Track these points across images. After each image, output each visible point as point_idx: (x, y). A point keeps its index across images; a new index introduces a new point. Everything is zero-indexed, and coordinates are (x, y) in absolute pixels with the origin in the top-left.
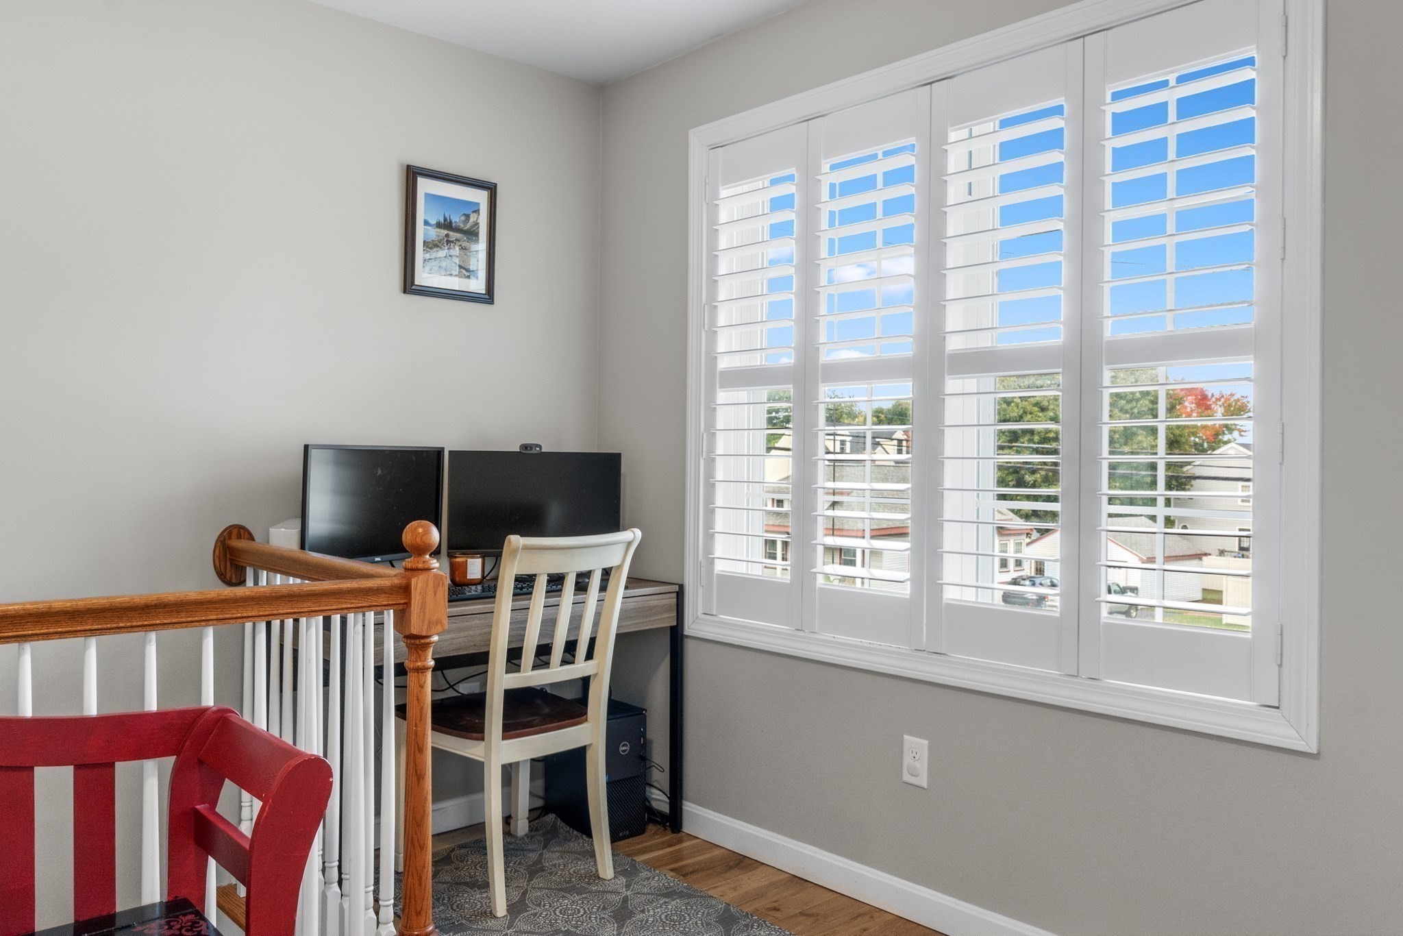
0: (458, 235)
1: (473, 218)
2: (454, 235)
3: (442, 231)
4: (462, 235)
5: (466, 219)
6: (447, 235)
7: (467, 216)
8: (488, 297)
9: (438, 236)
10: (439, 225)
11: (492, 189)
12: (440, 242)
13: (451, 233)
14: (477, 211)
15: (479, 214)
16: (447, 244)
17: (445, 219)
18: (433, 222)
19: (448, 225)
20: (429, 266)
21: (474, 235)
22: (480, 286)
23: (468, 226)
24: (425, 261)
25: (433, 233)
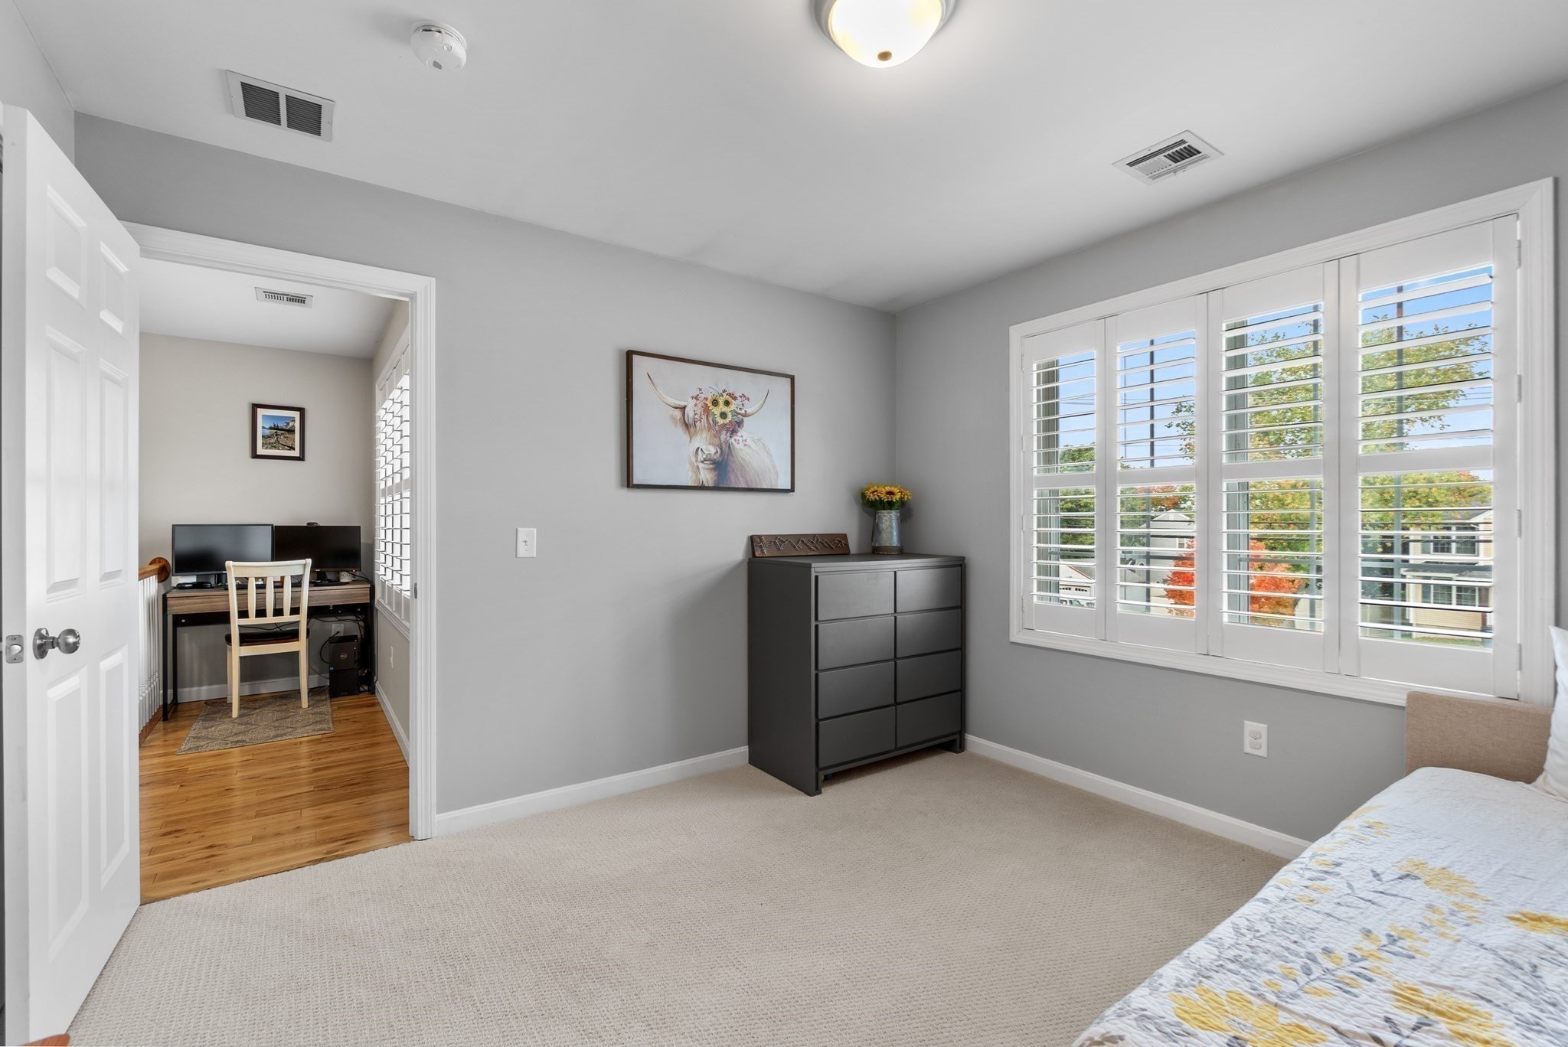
0: (283, 432)
1: (291, 424)
2: (279, 432)
3: (272, 431)
6: (275, 432)
7: (288, 424)
8: (301, 458)
9: (271, 433)
10: (271, 428)
11: (302, 411)
12: (270, 435)
13: (277, 431)
14: (294, 421)
16: (276, 436)
17: (274, 426)
18: (268, 427)
19: (277, 428)
20: (266, 446)
21: (292, 431)
22: (296, 453)
23: (288, 427)
24: (263, 444)
25: (268, 432)
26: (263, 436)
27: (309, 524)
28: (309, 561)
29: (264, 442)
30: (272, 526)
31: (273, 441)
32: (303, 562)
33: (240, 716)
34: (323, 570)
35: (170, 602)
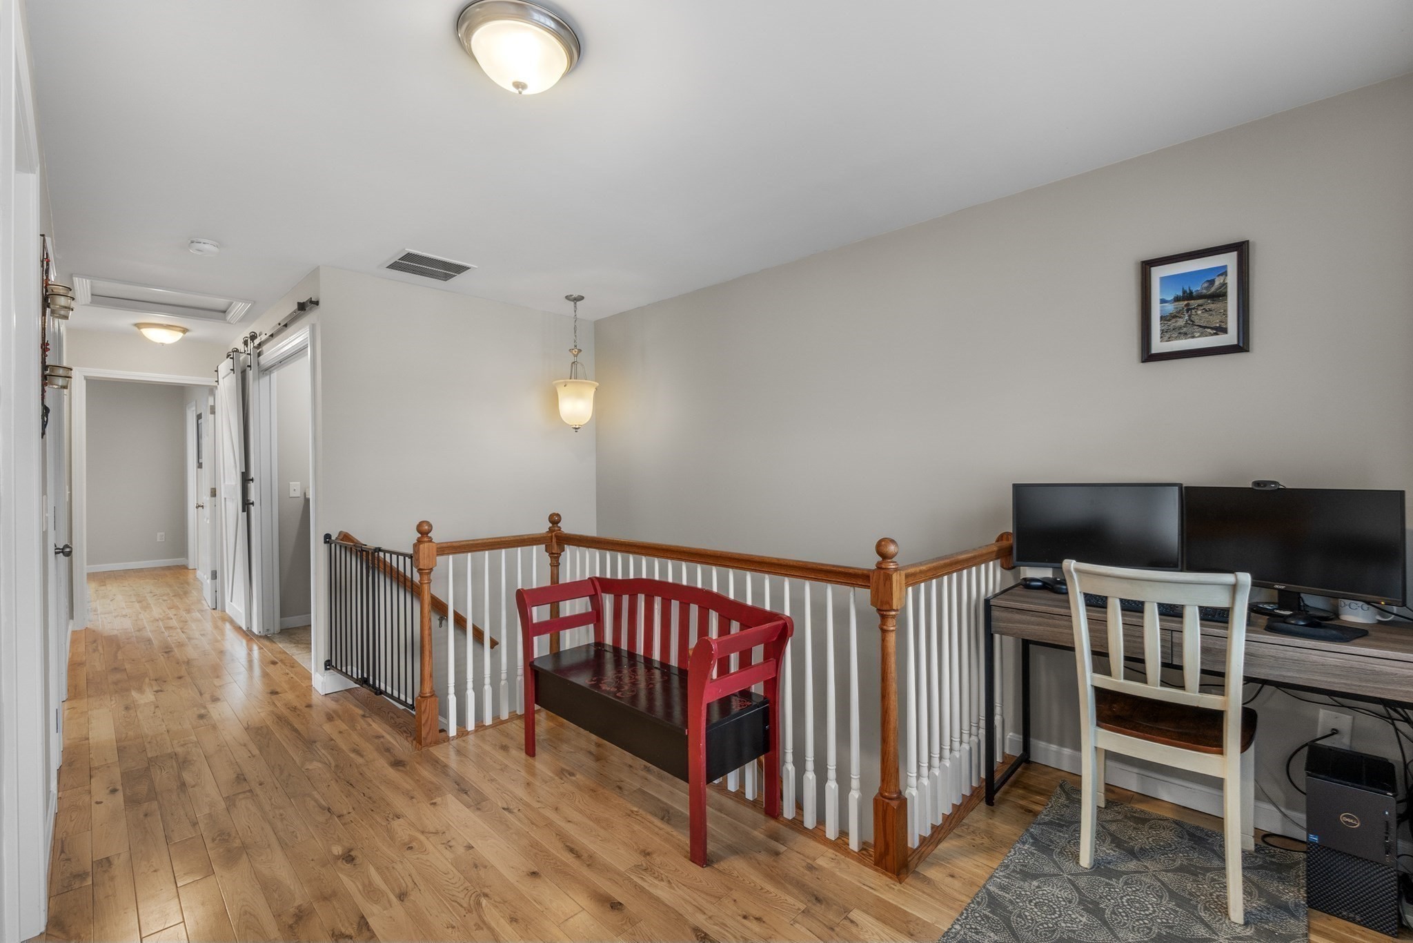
0: (1200, 301)
1: (1218, 281)
2: (1194, 303)
3: (1181, 303)
4: (1204, 300)
5: (1210, 284)
6: (1187, 305)
7: (1212, 282)
8: (1242, 346)
9: (1177, 308)
10: (1177, 299)
11: (1240, 250)
12: (1178, 312)
13: (1192, 302)
14: (1224, 274)
15: (1226, 275)
16: (1188, 312)
17: (1184, 292)
18: (1170, 298)
19: (1188, 296)
20: (1168, 335)
21: (1220, 295)
22: (1230, 338)
23: (1213, 289)
24: (1163, 332)
25: (1170, 308)
26: (1162, 318)
27: (1257, 483)
28: (1245, 578)
29: (1165, 328)
30: (1180, 486)
31: (1181, 322)
32: (1229, 578)
33: (1099, 867)
34: (1294, 587)
35: (995, 613)
